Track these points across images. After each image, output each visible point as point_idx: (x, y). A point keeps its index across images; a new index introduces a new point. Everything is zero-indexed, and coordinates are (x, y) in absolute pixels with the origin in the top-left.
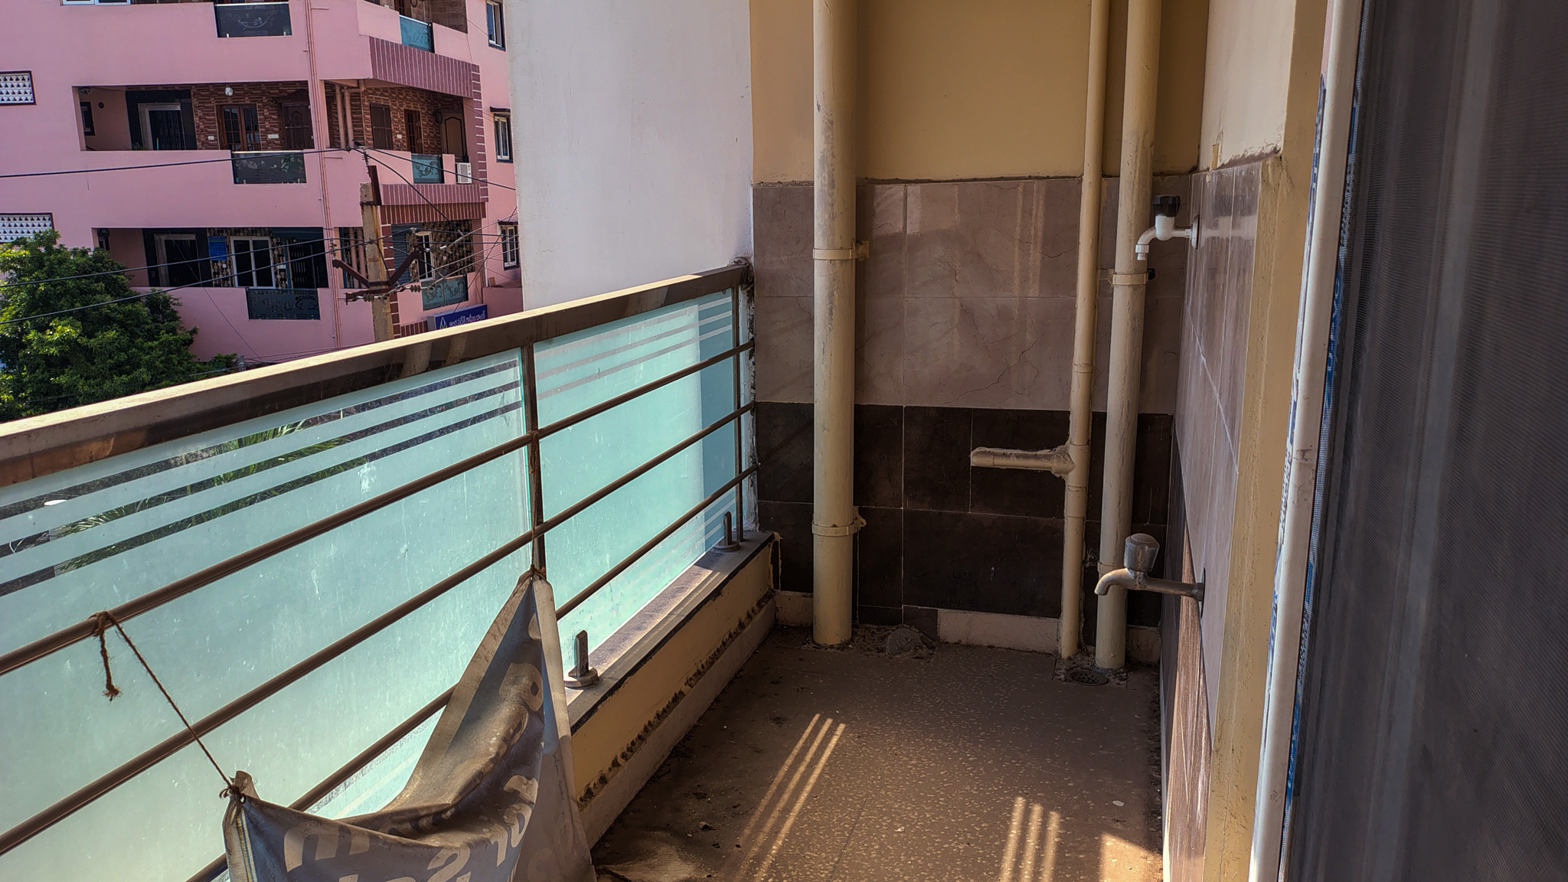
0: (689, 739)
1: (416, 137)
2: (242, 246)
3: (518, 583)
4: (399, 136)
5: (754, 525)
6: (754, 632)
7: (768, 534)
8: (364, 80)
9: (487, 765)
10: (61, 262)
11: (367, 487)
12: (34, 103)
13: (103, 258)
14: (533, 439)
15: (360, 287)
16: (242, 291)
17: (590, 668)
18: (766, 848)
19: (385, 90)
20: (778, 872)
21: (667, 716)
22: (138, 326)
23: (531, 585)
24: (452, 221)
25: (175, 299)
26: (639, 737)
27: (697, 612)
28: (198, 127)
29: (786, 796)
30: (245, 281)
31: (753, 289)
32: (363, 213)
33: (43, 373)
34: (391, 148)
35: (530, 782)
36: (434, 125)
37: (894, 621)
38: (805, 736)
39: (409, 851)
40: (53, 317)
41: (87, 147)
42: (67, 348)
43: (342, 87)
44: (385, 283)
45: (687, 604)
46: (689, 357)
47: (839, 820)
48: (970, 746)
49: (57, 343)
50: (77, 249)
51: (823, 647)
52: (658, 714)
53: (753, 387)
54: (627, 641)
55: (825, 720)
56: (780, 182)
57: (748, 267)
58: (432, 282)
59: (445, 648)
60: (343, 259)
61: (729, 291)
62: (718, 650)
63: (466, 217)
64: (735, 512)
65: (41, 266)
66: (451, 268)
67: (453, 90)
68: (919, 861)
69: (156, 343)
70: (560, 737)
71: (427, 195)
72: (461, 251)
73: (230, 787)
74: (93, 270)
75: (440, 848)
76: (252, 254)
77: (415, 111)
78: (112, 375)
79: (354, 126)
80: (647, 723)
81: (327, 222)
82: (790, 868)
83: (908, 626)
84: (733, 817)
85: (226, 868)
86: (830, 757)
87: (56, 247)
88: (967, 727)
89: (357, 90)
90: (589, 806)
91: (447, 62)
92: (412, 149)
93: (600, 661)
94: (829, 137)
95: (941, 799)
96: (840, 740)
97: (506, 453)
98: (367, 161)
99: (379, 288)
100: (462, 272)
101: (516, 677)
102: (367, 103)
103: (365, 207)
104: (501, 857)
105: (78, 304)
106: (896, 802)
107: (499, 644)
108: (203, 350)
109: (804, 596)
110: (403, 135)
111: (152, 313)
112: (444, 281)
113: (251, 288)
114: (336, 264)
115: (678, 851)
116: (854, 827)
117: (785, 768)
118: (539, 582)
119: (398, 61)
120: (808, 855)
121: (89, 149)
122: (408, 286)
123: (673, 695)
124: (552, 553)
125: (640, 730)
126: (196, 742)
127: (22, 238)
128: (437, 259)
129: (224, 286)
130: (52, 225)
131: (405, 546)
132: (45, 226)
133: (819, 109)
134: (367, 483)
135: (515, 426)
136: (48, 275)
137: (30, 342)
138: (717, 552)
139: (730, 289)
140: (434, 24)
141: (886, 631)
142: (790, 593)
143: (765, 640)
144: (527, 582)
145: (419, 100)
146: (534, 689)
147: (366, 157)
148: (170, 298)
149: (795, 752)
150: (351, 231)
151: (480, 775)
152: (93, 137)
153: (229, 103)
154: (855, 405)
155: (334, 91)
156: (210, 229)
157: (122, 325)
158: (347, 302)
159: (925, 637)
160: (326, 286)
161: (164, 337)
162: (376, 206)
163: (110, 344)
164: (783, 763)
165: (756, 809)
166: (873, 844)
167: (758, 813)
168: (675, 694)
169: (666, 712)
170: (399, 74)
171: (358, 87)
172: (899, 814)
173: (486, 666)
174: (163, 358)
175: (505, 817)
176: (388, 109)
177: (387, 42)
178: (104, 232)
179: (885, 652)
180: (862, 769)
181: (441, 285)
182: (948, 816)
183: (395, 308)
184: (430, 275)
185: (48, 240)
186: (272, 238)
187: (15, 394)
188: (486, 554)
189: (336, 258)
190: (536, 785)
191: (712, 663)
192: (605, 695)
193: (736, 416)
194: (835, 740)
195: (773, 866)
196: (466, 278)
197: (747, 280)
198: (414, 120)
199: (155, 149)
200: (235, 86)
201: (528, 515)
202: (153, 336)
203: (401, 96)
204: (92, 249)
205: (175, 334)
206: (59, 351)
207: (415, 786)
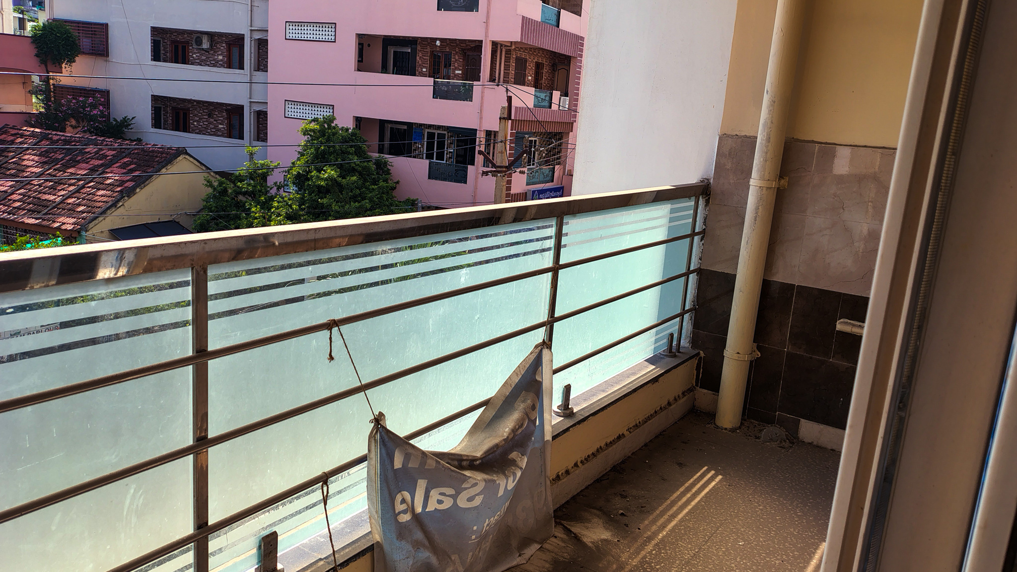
0: (624, 464)
1: (539, 79)
2: (431, 136)
3: (534, 348)
4: (530, 78)
5: (688, 344)
6: (677, 410)
7: (696, 351)
8: (515, 42)
9: (501, 442)
10: (334, 134)
11: (463, 281)
12: (335, 42)
13: (356, 134)
14: (556, 269)
15: (492, 168)
16: (426, 162)
17: (570, 407)
18: (655, 534)
19: (526, 49)
20: (660, 549)
21: (612, 446)
22: (368, 175)
23: (541, 351)
24: (552, 132)
25: (390, 162)
26: (593, 454)
27: (640, 388)
28: (418, 63)
29: (675, 508)
30: (429, 156)
31: (709, 198)
32: (500, 124)
33: (315, 196)
34: (524, 84)
35: (523, 457)
36: (552, 72)
37: (770, 421)
38: (695, 477)
39: (454, 474)
40: (326, 165)
41: (358, 69)
42: (330, 183)
43: (501, 45)
44: (506, 167)
45: (635, 383)
46: (660, 235)
47: (704, 529)
48: (801, 506)
49: (326, 179)
50: (344, 127)
51: (720, 428)
52: (606, 444)
53: (700, 259)
54: (594, 397)
55: (711, 471)
56: (737, 135)
57: (709, 184)
58: (534, 168)
59: (490, 376)
60: (485, 151)
61: (693, 198)
62: (651, 415)
63: (561, 130)
64: (677, 334)
65: (324, 135)
66: (547, 162)
67: (566, 52)
68: (748, 564)
69: (376, 187)
70: (545, 440)
71: (537, 115)
72: (554, 151)
73: (375, 418)
74: (350, 140)
75: (470, 477)
76: (436, 142)
77: (542, 63)
78: (350, 202)
79: (505, 69)
80: (599, 447)
81: (480, 127)
82: (667, 548)
83: (779, 427)
84: (640, 512)
85: (366, 460)
86: (708, 493)
87: (333, 125)
88: (802, 495)
89: (510, 48)
90: (556, 485)
91: (566, 33)
92: (536, 86)
93: (577, 404)
94: (771, 110)
95: (772, 532)
96: (716, 484)
97: (538, 274)
98: (507, 93)
99: (501, 169)
100: (553, 164)
101: (525, 399)
102: (514, 56)
103: (502, 120)
104: (501, 493)
105: (339, 159)
106: (743, 527)
107: (519, 379)
108: (401, 194)
109: (714, 394)
110: (532, 77)
111: (377, 169)
112: (540, 169)
113: (432, 160)
114: (480, 152)
115: (603, 523)
116: (712, 535)
117: (678, 493)
118: (546, 350)
119: (536, 32)
120: (680, 544)
121: (359, 70)
122: (518, 170)
123: (618, 435)
124: (557, 335)
125: (594, 450)
126: (363, 392)
127: (317, 118)
128: (539, 155)
129: (418, 158)
130: (333, 112)
131: (478, 316)
132: (329, 112)
133: (767, 93)
134: (464, 278)
135: (547, 260)
136: (326, 141)
137: (312, 177)
138: (661, 356)
139: (694, 197)
140: (562, 10)
141: (764, 426)
142: (706, 391)
143: (684, 416)
144: (540, 348)
145: (545, 56)
146: (533, 408)
147: (507, 90)
148: (388, 162)
149: (687, 485)
150: (493, 133)
151: (497, 446)
152: (362, 64)
153: (437, 50)
154: (763, 279)
155: (497, 47)
156: (415, 123)
157: (360, 174)
158: (482, 176)
159: (789, 435)
160: (473, 164)
161: (382, 183)
162: (508, 120)
163: (353, 184)
164: (678, 490)
165: (655, 511)
166: (722, 547)
167: (655, 514)
168: (620, 435)
169: (612, 443)
170: (536, 40)
171: (511, 46)
172: (742, 534)
173: (510, 389)
174: (379, 196)
175: (506, 472)
176: (526, 61)
177: (532, 20)
178: (359, 119)
179: (760, 439)
180: (726, 504)
181: (539, 171)
182: (774, 543)
183: (509, 182)
184: (533, 164)
185: (330, 120)
186: (448, 132)
187: (300, 206)
188: (520, 328)
189: (481, 149)
190: (526, 460)
191: (646, 422)
192: (575, 423)
193: (687, 274)
194: (713, 484)
195: (657, 545)
196: (554, 168)
197: (707, 193)
198: (540, 68)
199: (393, 74)
200: (442, 40)
201: (547, 312)
202: (375, 183)
203: (535, 53)
204: (352, 128)
205: (387, 183)
206: (326, 184)
207: (463, 445)
